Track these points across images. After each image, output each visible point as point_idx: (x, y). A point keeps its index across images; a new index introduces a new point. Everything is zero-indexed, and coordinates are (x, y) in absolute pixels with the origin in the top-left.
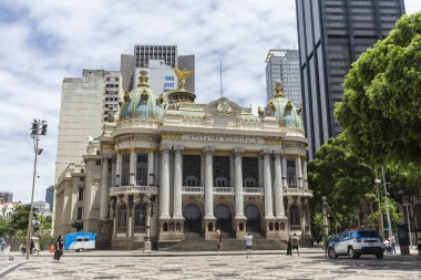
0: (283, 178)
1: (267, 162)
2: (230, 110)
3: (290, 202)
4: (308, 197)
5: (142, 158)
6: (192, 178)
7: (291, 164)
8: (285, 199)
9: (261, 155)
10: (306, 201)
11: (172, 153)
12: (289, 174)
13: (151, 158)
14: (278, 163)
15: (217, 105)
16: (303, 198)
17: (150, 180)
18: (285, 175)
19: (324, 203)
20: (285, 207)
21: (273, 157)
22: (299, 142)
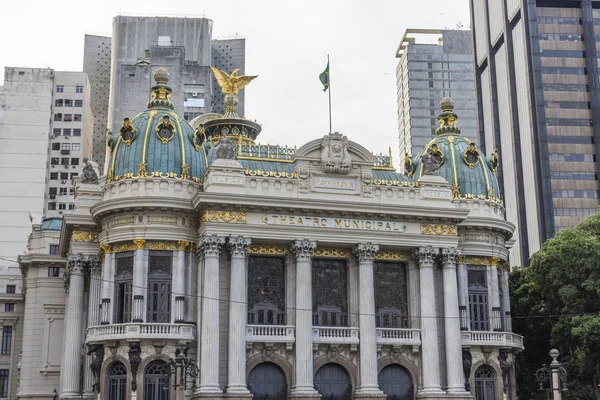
0: (462, 308)
1: (427, 274)
2: (348, 159)
3: (477, 358)
4: (513, 350)
5: (160, 263)
6: (267, 306)
7: (477, 277)
8: (466, 353)
9: (412, 255)
10: (510, 359)
11: (226, 251)
12: (473, 298)
13: (178, 263)
14: (449, 275)
15: (320, 148)
16: (503, 352)
17: (177, 310)
18: (465, 302)
19: (555, 362)
20: (467, 371)
21: (439, 262)
22: (494, 230)
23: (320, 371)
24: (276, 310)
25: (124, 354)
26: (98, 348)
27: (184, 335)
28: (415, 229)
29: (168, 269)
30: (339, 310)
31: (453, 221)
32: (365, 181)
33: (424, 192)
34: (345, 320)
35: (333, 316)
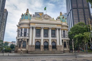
0: (62, 35)
1: (58, 31)
2: (48, 17)
3: (64, 41)
4: (68, 40)
7: (64, 31)
8: (62, 40)
9: (56, 29)
10: (68, 41)
12: (63, 34)
14: (60, 31)
15: (45, 16)
16: (67, 40)
18: (62, 34)
19: (73, 41)
20: (63, 42)
21: (59, 29)
22: (66, 26)
23: (44, 42)
24: (39, 35)
25: (21, 40)
26: (18, 40)
27: (28, 38)
28: (56, 26)
29: (26, 31)
30: (47, 35)
31: (61, 25)
32: (50, 20)
33: (57, 21)
34: (48, 37)
35: (46, 36)
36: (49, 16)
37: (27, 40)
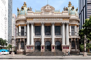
0: (69, 32)
1: (64, 27)
2: (50, 9)
3: (72, 40)
4: (78, 39)
6: (38, 33)
8: (70, 39)
9: (61, 24)
13: (25, 28)
16: (76, 39)
17: (25, 34)
19: (85, 38)
23: (46, 42)
25: (18, 40)
27: (25, 38)
31: (69, 18)
32: (53, 12)
33: (63, 14)
34: (50, 35)
35: (48, 34)
36: (51, 7)
37: (25, 40)
